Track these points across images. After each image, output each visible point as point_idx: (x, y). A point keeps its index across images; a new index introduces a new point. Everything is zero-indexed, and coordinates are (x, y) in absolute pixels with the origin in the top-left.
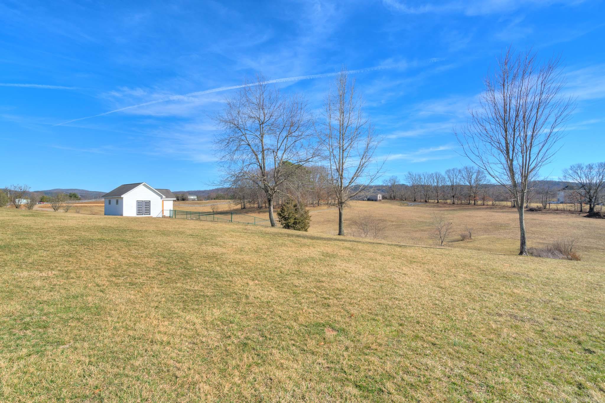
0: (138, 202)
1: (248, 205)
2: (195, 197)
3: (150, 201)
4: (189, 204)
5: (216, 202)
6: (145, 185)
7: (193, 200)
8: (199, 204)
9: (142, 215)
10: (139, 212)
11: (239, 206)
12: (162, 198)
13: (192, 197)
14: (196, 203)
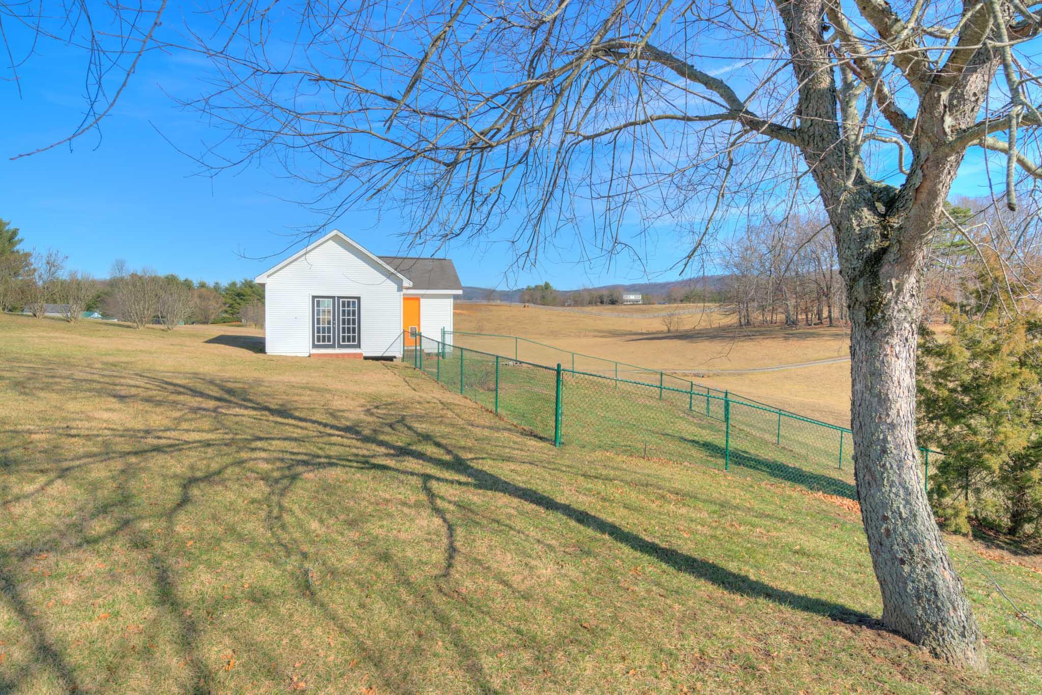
0: (316, 300)
1: (757, 317)
2: (639, 297)
3: (359, 298)
4: (622, 311)
5: (684, 308)
6: (336, 239)
7: (635, 303)
8: (643, 311)
9: (333, 346)
10: (321, 337)
11: (733, 320)
12: (400, 288)
13: (632, 297)
14: (637, 311)
